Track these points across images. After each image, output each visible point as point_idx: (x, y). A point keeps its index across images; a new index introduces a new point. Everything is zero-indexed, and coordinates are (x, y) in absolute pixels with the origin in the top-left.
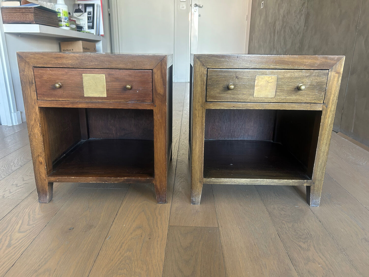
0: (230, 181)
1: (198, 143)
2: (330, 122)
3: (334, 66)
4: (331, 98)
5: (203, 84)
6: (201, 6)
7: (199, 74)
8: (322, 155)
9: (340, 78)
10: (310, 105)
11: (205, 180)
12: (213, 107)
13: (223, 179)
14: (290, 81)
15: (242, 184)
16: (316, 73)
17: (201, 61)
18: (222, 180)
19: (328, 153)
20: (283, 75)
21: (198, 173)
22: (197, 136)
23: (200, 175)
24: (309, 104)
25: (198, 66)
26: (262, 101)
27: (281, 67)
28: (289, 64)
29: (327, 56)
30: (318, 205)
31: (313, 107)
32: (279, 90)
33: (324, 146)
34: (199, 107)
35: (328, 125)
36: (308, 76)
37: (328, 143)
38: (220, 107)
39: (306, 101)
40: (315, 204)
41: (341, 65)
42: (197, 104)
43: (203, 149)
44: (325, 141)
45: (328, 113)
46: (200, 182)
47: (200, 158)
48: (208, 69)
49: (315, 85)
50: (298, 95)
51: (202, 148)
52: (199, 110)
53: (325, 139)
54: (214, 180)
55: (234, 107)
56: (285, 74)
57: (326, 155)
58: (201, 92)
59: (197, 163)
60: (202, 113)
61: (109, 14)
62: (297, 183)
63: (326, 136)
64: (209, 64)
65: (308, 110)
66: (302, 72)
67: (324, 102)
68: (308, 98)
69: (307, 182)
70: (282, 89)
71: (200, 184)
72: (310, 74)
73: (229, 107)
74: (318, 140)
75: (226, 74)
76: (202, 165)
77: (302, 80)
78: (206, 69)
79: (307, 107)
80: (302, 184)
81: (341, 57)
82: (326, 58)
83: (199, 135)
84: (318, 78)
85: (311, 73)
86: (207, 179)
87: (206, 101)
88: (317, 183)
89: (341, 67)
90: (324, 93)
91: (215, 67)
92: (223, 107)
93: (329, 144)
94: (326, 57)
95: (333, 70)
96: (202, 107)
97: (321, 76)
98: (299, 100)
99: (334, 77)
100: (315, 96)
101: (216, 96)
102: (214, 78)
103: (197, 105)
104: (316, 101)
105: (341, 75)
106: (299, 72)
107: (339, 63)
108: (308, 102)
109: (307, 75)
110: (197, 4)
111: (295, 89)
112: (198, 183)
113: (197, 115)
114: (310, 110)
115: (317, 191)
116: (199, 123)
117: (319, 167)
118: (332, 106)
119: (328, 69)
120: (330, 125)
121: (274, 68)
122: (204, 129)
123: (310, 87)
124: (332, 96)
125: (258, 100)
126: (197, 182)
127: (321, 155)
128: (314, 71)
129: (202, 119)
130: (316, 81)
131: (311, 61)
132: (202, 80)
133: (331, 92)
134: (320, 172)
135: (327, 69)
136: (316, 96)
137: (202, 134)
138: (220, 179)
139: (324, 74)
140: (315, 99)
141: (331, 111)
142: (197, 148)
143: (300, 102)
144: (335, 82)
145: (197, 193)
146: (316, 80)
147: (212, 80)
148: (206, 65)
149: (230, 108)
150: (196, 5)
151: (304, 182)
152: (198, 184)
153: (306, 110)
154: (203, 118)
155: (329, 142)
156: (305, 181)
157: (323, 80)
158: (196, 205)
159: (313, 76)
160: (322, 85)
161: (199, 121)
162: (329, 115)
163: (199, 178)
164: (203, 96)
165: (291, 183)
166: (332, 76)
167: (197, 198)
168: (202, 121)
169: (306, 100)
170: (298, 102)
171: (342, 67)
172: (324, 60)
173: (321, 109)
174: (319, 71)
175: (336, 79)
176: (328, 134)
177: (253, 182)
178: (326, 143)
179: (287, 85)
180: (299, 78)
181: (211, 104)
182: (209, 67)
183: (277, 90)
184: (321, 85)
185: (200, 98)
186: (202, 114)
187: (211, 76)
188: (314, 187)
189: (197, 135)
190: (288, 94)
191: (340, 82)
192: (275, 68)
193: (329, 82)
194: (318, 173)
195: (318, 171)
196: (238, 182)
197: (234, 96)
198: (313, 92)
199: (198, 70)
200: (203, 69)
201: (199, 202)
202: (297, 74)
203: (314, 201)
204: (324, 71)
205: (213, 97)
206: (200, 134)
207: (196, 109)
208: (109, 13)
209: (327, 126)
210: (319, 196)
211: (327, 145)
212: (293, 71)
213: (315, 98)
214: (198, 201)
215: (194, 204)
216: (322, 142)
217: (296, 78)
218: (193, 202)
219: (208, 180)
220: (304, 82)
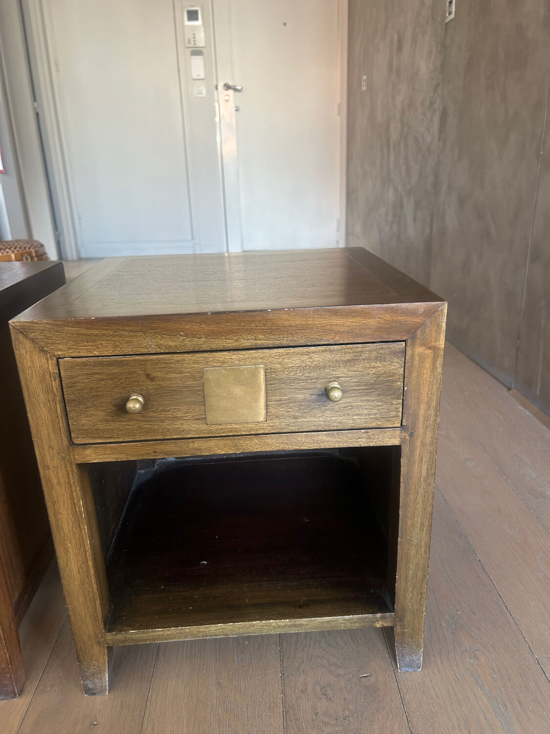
0: (181, 633)
1: (72, 551)
2: (424, 472)
3: (419, 330)
4: (422, 412)
5: (54, 400)
6: (239, 88)
7: (34, 375)
8: (413, 552)
9: (440, 361)
10: (366, 432)
11: (110, 637)
12: (93, 456)
13: (158, 631)
14: (303, 377)
15: (214, 637)
16: (369, 351)
17: (33, 340)
18: (157, 633)
19: (429, 547)
20: (280, 363)
21: (89, 621)
22: (64, 533)
23: (95, 626)
24: (363, 431)
25: (26, 353)
26: (231, 431)
27: (270, 343)
28: (292, 334)
29: (394, 305)
30: (419, 668)
31: (374, 439)
32: (275, 401)
33: (417, 530)
34: (55, 461)
35: (422, 479)
36: (349, 361)
37: (426, 524)
38: (115, 456)
39: (353, 425)
40: (412, 666)
41: (439, 326)
42: (46, 452)
43: (90, 563)
44: (418, 520)
45: (418, 450)
46: (99, 643)
47: (87, 586)
48: (60, 360)
49: (373, 382)
50: (328, 410)
51: (88, 563)
52: (58, 467)
53: (416, 514)
54: (137, 636)
55: (155, 452)
56: (284, 359)
57: (425, 551)
58: (52, 421)
59: (81, 599)
60: (68, 474)
61: (37, 115)
62: (357, 622)
63: (420, 506)
64: (60, 347)
65: (363, 445)
66: (331, 351)
67: (404, 424)
68: (358, 417)
69: (382, 618)
70: (285, 398)
71: (98, 647)
72: (356, 356)
73: (143, 455)
74: (400, 517)
75: (115, 371)
76: (95, 604)
77: (333, 373)
78: (51, 360)
79: (360, 438)
80: (372, 623)
81: (434, 306)
82: (394, 311)
83: (71, 530)
84: (378, 364)
85: (358, 352)
86: (115, 635)
87: (71, 443)
88: (408, 617)
89: (438, 333)
90: (401, 401)
91: (79, 352)
92: (123, 456)
93: (430, 526)
94: (392, 309)
95: (418, 341)
96: (63, 458)
97: (385, 358)
98: (335, 424)
99: (422, 358)
100: (374, 411)
101: (99, 429)
102: (83, 382)
103: (48, 454)
104: (379, 423)
105: (442, 353)
106: (323, 351)
107: (431, 323)
108: (360, 426)
109: (348, 357)
110: (231, 84)
111: (319, 395)
112: (92, 646)
113: (55, 481)
114: (366, 445)
115: (412, 637)
116: (64, 501)
117: (409, 581)
118: (425, 433)
119: (404, 339)
120: (425, 481)
121: (252, 347)
122: (81, 515)
123: (358, 388)
124: (423, 407)
125: (222, 431)
126: (90, 643)
127: (411, 554)
128: (366, 347)
129: (71, 490)
130: (373, 374)
131: (353, 322)
132: (48, 390)
133: (419, 398)
134: (415, 593)
135: (399, 339)
136: (378, 410)
137: (78, 528)
138: (152, 632)
139: (395, 353)
140: (377, 419)
141: (423, 444)
142: (73, 564)
143: (337, 426)
144: (427, 373)
145: (94, 669)
146: (374, 371)
147: (77, 388)
148: (51, 349)
149: (145, 457)
150: (227, 87)
151: (375, 620)
152: (95, 647)
153: (357, 445)
154: (73, 488)
155: (429, 521)
156: (379, 615)
157: (393, 369)
158: (98, 699)
159: (363, 359)
160: (392, 382)
161: (64, 496)
162: (419, 455)
163: (93, 634)
164: (60, 430)
165: (343, 625)
166: (417, 358)
167: (96, 680)
168: (72, 493)
169: (352, 422)
170: (333, 429)
171: (440, 333)
172: (388, 317)
173: (396, 442)
174: (378, 347)
175: (428, 364)
176: (423, 502)
177: (241, 631)
178: (422, 525)
179: (295, 388)
180: (324, 367)
181: (88, 451)
182: (59, 353)
183: (269, 403)
184: (388, 381)
185: (53, 436)
186: (69, 478)
187: (72, 377)
188: (403, 627)
189: (66, 531)
190: (300, 409)
191: (440, 370)
192: (254, 347)
193: (411, 373)
194: (409, 595)
195: (410, 590)
196: (201, 634)
197: (150, 426)
198: (369, 400)
199: (29, 364)
200: (44, 360)
201: (105, 689)
202: (318, 356)
203: (407, 659)
204: (392, 345)
205: (90, 431)
206: (74, 529)
207: (48, 467)
208: (38, 111)
209: (419, 481)
210: (419, 647)
211: (425, 528)
212: (305, 349)
213: (378, 416)
214: (102, 686)
215: (93, 694)
216: (409, 522)
217: (317, 367)
218: (89, 690)
219: (120, 636)
220: (340, 377)
